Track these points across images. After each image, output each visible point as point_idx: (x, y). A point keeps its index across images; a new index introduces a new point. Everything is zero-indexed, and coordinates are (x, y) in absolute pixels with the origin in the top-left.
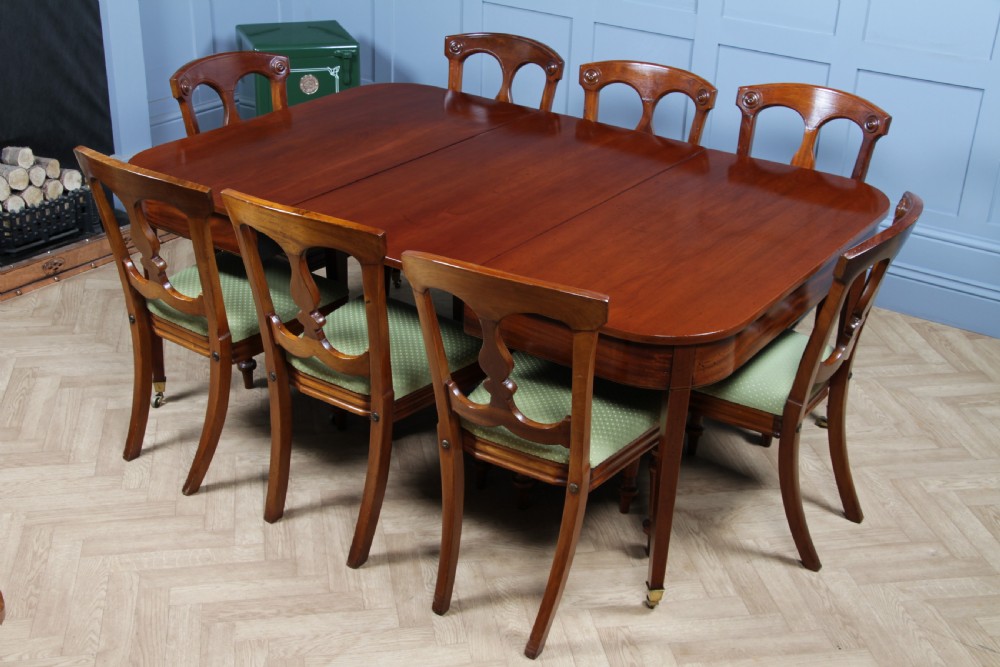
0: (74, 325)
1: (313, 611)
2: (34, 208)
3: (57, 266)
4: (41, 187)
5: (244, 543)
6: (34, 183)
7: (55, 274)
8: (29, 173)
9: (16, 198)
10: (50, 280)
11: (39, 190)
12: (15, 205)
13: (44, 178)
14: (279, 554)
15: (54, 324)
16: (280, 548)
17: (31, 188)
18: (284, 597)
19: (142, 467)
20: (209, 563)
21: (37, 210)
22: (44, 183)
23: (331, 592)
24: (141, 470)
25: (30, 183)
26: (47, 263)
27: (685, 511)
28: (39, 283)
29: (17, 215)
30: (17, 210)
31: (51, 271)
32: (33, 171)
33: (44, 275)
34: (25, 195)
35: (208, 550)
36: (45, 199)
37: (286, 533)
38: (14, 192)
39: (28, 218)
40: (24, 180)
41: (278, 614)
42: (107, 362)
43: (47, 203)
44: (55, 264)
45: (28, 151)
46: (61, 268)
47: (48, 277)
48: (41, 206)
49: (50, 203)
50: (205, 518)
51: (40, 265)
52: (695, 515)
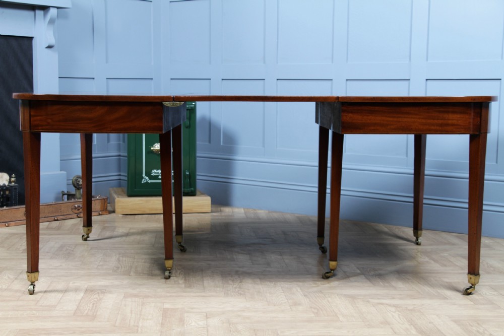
1: (99, 333)
5: (61, 310)
14: (85, 313)
16: (86, 311)
18: (81, 328)
20: (32, 316)
23: (115, 326)
27: (387, 304)
35: (34, 311)
37: (93, 307)
41: (74, 333)
50: (38, 301)
52: (394, 306)
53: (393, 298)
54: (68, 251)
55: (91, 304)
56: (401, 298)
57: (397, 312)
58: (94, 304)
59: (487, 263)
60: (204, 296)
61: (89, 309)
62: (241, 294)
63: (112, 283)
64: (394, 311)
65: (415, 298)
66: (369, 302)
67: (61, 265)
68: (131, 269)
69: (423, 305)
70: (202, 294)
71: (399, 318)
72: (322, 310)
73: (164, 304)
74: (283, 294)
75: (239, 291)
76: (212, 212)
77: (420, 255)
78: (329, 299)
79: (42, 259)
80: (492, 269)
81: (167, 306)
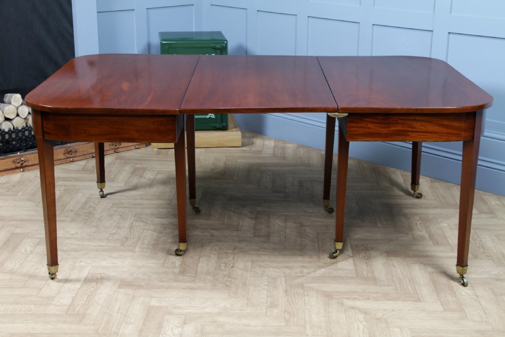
0: (19, 192)
2: (17, 129)
3: (22, 162)
4: (25, 119)
5: (57, 304)
6: (20, 115)
7: (21, 167)
8: (17, 109)
9: (8, 123)
10: (17, 170)
11: (23, 120)
12: (6, 126)
13: (28, 112)
14: (76, 312)
15: (7, 191)
16: (79, 307)
17: (18, 118)
19: (17, 262)
20: (29, 312)
21: (20, 131)
22: (28, 116)
23: (97, 332)
24: (16, 263)
25: (18, 115)
26: (17, 160)
27: (358, 309)
28: (11, 171)
29: (6, 133)
30: (7, 130)
31: (19, 165)
32: (20, 108)
33: (14, 167)
34: (14, 122)
35: (32, 306)
36: (27, 126)
37: (86, 301)
38: (7, 119)
39: (14, 136)
40: (14, 113)
42: (28, 210)
43: (27, 128)
44: (23, 160)
45: (18, 96)
46: (25, 164)
47: (17, 168)
48: (23, 129)
49: (29, 128)
50: (41, 289)
51: (11, 159)
52: (365, 312)
53: (368, 299)
54: (90, 209)
55: (87, 296)
56: (376, 299)
57: (364, 323)
58: (89, 296)
59: (481, 241)
60: (191, 289)
61: (82, 305)
62: (227, 286)
63: (115, 263)
64: (362, 320)
65: (389, 300)
66: (342, 304)
67: (77, 233)
68: (138, 241)
69: (393, 311)
70: (192, 285)
71: (363, 330)
72: (294, 316)
73: (152, 299)
74: (266, 287)
75: (226, 281)
76: (243, 145)
77: (419, 226)
78: (307, 298)
79: (63, 221)
80: (482, 250)
81: (154, 303)
